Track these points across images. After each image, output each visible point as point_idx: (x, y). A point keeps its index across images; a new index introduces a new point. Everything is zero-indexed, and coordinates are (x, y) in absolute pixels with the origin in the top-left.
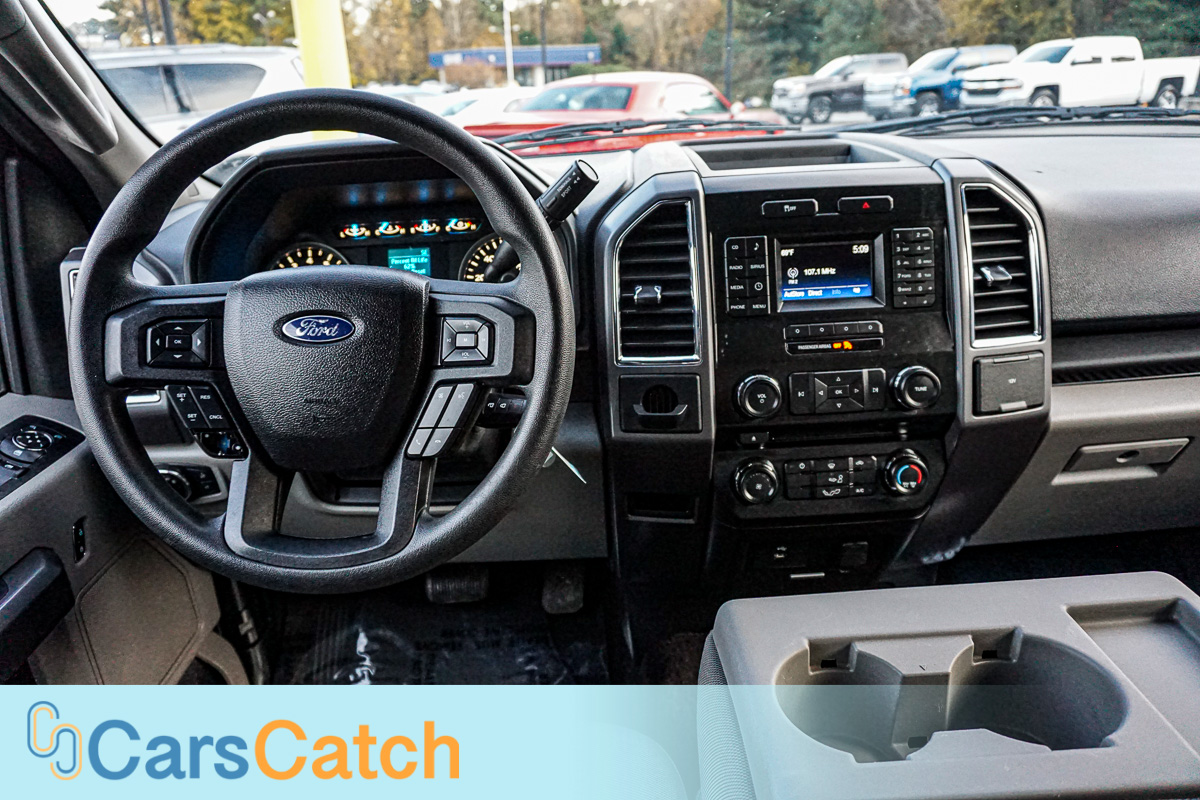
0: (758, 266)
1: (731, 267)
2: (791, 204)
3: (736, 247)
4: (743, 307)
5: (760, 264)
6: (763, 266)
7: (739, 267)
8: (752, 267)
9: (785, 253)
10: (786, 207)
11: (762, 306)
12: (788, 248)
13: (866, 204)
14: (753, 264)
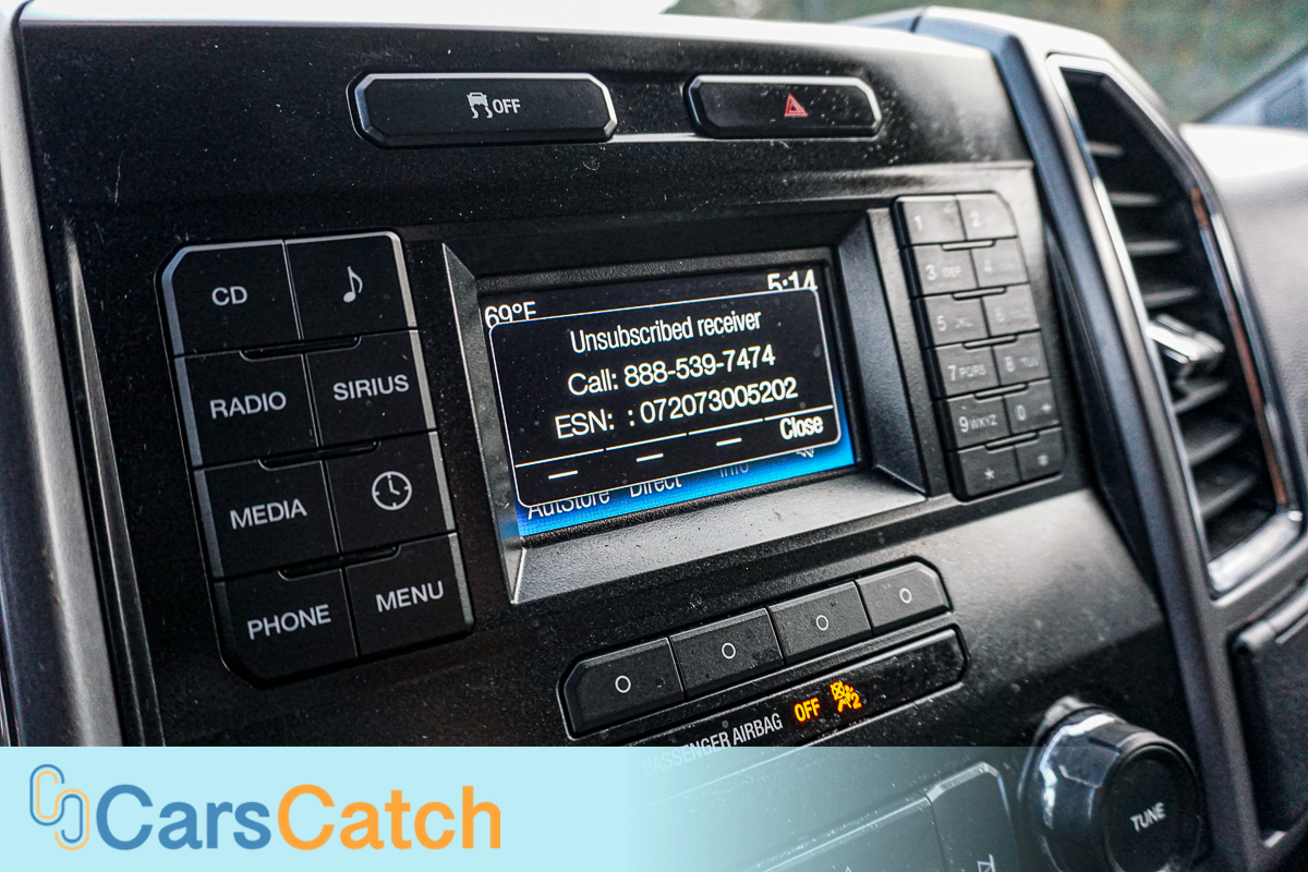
0: (371, 387)
1: (217, 407)
2: (494, 90)
3: (235, 295)
4: (318, 616)
5: (385, 373)
6: (400, 383)
7: (265, 402)
8: (342, 391)
9: (498, 315)
10: (476, 99)
11: (423, 594)
12: (511, 296)
13: (792, 101)
14: (347, 379)
